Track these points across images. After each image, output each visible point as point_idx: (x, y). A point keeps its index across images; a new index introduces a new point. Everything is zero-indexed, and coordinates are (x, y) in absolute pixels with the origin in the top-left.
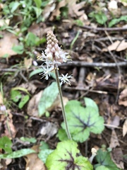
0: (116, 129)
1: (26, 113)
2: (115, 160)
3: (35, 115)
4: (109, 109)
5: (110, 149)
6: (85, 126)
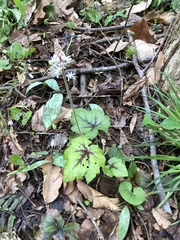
0: (123, 128)
1: (31, 130)
2: (126, 154)
4: (115, 112)
5: (120, 147)
6: (93, 126)
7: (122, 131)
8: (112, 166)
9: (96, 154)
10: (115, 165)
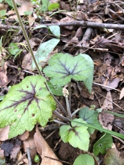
0: (112, 91)
1: (20, 66)
2: (103, 121)
3: (28, 68)
4: (109, 71)
5: (100, 110)
6: (69, 74)
7: (109, 94)
8: (73, 129)
9: (41, 103)
10: (77, 130)
